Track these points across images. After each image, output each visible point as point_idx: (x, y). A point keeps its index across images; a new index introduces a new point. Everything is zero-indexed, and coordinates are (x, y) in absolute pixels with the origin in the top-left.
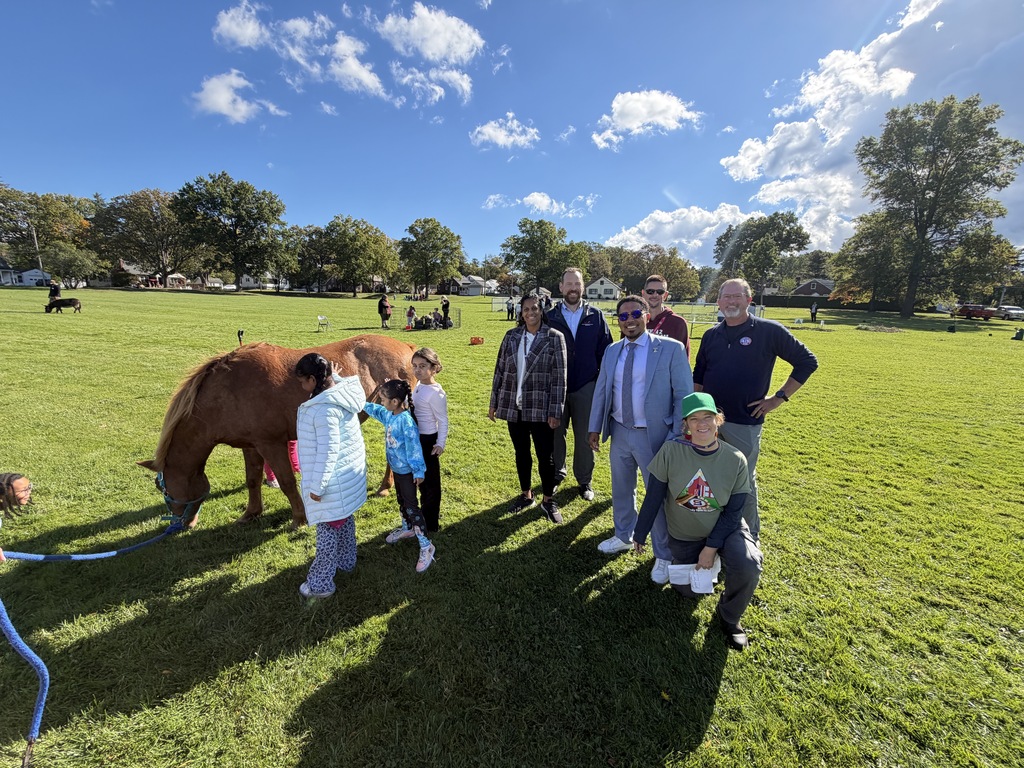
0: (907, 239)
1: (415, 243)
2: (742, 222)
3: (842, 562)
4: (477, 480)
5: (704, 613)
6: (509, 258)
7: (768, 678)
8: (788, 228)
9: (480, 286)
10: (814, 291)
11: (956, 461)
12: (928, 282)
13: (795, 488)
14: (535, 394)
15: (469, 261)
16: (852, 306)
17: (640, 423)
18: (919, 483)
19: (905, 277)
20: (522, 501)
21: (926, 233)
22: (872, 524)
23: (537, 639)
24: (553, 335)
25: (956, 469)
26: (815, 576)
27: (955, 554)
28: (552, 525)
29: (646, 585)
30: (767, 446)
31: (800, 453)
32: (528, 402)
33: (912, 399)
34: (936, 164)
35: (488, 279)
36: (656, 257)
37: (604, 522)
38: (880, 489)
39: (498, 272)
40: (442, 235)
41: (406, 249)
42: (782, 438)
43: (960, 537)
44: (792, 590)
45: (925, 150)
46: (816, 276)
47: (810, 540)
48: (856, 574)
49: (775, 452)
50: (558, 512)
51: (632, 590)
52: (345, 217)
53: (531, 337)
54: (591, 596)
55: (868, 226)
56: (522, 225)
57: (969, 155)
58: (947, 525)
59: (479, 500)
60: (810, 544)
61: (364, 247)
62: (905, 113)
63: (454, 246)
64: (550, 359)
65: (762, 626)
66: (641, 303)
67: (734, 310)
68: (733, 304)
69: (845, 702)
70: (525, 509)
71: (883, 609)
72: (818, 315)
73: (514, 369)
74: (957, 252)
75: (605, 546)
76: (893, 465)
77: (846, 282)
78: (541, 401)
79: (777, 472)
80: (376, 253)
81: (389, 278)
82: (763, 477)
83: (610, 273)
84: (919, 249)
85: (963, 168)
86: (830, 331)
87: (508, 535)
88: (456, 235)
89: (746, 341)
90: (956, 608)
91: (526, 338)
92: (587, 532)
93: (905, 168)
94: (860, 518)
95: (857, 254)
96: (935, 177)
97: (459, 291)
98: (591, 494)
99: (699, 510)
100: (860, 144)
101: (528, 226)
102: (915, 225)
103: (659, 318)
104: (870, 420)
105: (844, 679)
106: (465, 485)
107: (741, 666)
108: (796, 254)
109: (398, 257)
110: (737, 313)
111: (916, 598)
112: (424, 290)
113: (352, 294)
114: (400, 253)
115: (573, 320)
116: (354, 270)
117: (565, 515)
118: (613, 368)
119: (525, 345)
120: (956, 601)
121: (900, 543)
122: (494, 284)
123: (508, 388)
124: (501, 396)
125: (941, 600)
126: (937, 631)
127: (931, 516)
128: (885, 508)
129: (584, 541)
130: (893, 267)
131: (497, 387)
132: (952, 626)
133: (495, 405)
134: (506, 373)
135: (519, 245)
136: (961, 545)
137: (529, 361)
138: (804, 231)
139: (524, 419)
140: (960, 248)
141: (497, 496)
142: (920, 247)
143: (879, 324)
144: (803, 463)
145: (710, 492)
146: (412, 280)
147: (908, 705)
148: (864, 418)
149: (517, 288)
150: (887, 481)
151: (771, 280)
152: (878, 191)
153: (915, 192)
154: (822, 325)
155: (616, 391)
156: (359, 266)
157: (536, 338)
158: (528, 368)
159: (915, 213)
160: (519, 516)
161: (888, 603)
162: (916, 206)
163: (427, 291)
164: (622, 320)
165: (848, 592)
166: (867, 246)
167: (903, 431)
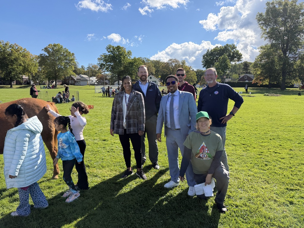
0: (280, 56)
1: (48, 57)
2: (213, 48)
3: (260, 180)
4: (103, 167)
5: (210, 203)
6: (102, 65)
7: (235, 220)
8: (233, 51)
9: (87, 80)
10: (246, 80)
11: (300, 142)
12: (289, 75)
13: (242, 157)
14: (132, 121)
15: (79, 67)
16: (262, 86)
17: (177, 127)
18: (287, 151)
19: (281, 72)
20: (128, 172)
21: (286, 54)
22: (271, 167)
23: (143, 221)
24: (138, 94)
25: (300, 145)
26: (251, 186)
27: (298, 173)
28: (142, 181)
29: (186, 197)
30: (230, 142)
31: (243, 144)
32: (129, 125)
33: (284, 121)
34: (286, 25)
35: (91, 76)
36: (176, 65)
37: (166, 177)
38: (274, 154)
39: (96, 73)
40: (64, 53)
41: (43, 60)
42: (236, 139)
43: (300, 167)
44: (242, 192)
45: (281, 20)
46: (246, 73)
47: (248, 174)
48: (265, 184)
49: (234, 145)
50: (145, 175)
51: (181, 199)
52: (5, 42)
53: (128, 96)
54: (164, 203)
55: (264, 50)
56: (108, 48)
57: (297, 22)
58: (296, 164)
59: (106, 175)
60: (249, 176)
61: (16, 60)
62: (273, 3)
63: (71, 59)
64: (137, 105)
65: (232, 204)
66: (175, 78)
67: (211, 81)
68: (210, 78)
69: (262, 222)
70: (129, 176)
71: (275, 193)
72: (248, 90)
73: (121, 110)
74: (298, 62)
75: (167, 185)
76: (278, 146)
77: (258, 75)
78: (135, 124)
79: (235, 152)
80: (24, 62)
81: (33, 77)
82: (229, 155)
83: (154, 73)
84: (285, 61)
85: (296, 27)
86: (254, 96)
87: (123, 186)
88: (71, 53)
89: (216, 93)
90: (299, 190)
91: (125, 96)
92: (159, 181)
93: (275, 26)
94: (266, 165)
95: (262, 63)
96: (287, 30)
97: (74, 83)
98: (158, 167)
99: (204, 159)
100: (257, 16)
101: (111, 49)
102: (282, 50)
103: (182, 86)
104: (270, 130)
105: (261, 216)
106: (98, 170)
107: (225, 218)
108: (237, 63)
109: (38, 65)
110: (212, 82)
111: (286, 188)
112: (54, 83)
113: (10, 86)
114: (39, 63)
115: (144, 88)
116: (11, 72)
117: (148, 176)
118: (165, 105)
119: (126, 99)
120: (298, 187)
121: (280, 171)
122: (94, 79)
123: (119, 119)
124: (116, 123)
125: (294, 188)
126: (292, 198)
127: (291, 162)
128: (275, 161)
129: (158, 185)
130: (276, 68)
131: (113, 119)
132: (297, 195)
133: (113, 128)
134: (117, 113)
135: (107, 59)
136: (301, 170)
137: (128, 106)
138: (240, 52)
139: (127, 133)
140: (299, 60)
141: (114, 172)
142: (285, 60)
143: (273, 93)
144: (245, 148)
145: (208, 150)
146: (46, 77)
147: (282, 220)
148: (267, 130)
149: (107, 81)
150: (276, 151)
151: (228, 75)
152: (267, 36)
153: (281, 37)
154: (250, 94)
155: (167, 114)
156: (14, 70)
157: (130, 96)
158: (128, 109)
159: (281, 45)
160: (127, 179)
161: (276, 191)
162: (281, 43)
163: (56, 83)
164: (168, 85)
165: (263, 190)
166: (265, 59)
167: (282, 133)
